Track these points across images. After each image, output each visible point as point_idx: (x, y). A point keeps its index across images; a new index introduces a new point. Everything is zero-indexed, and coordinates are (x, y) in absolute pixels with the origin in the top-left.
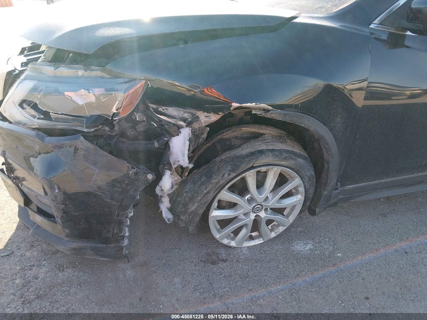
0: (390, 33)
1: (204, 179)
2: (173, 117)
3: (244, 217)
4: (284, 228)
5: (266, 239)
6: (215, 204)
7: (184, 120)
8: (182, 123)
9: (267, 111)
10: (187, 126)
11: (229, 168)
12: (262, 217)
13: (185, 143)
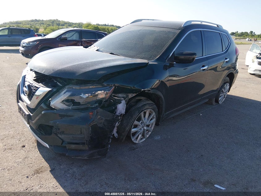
0: (170, 64)
1: (130, 117)
2: (120, 97)
3: (140, 130)
4: (151, 132)
5: (146, 138)
6: (133, 127)
7: (123, 97)
8: (123, 99)
9: (149, 90)
10: (124, 100)
11: (138, 112)
12: (145, 129)
13: (124, 105)
